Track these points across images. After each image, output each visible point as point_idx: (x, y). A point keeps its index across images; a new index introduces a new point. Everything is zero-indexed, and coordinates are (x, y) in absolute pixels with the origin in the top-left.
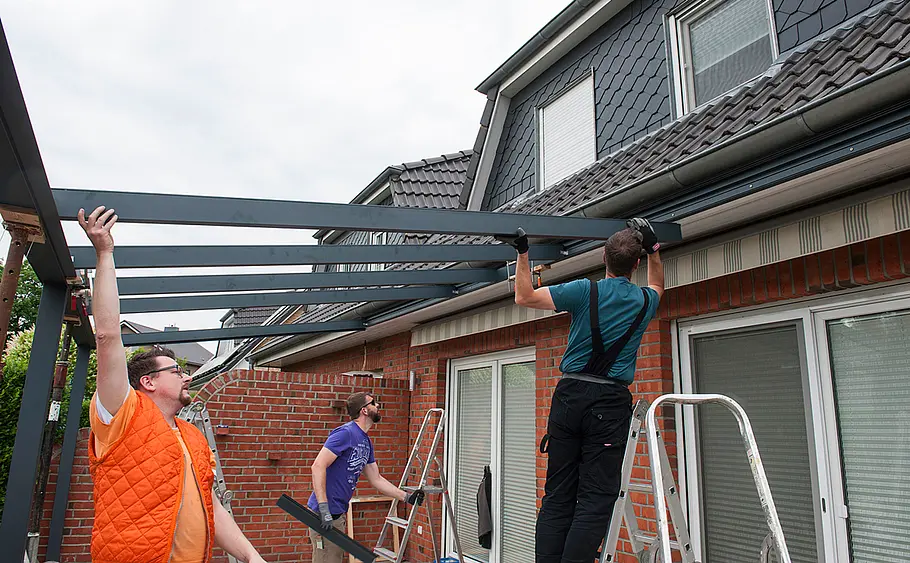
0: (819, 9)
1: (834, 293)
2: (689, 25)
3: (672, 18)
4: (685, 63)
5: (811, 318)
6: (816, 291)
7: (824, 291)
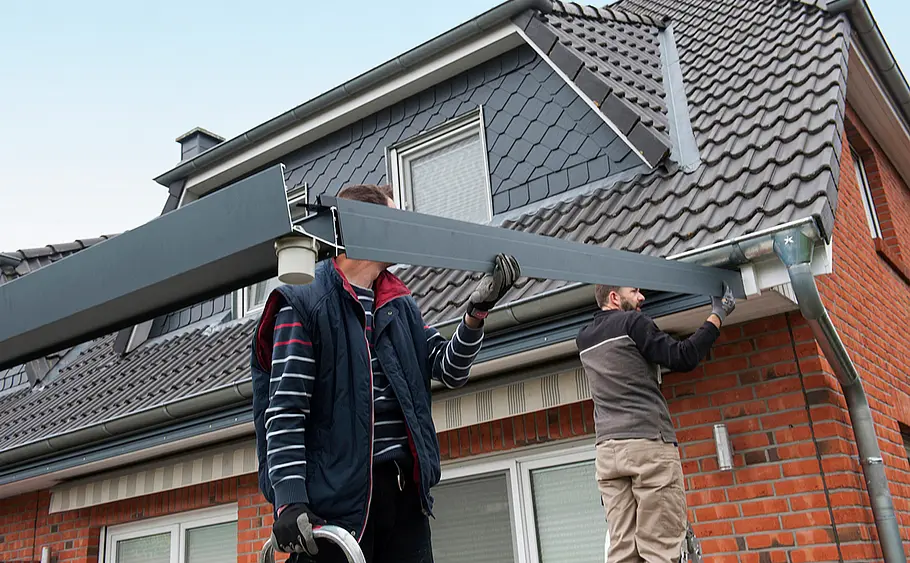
0: (527, 182)
1: (535, 446)
2: (410, 162)
3: (394, 152)
4: (406, 201)
5: (516, 466)
6: (521, 444)
7: (528, 445)
